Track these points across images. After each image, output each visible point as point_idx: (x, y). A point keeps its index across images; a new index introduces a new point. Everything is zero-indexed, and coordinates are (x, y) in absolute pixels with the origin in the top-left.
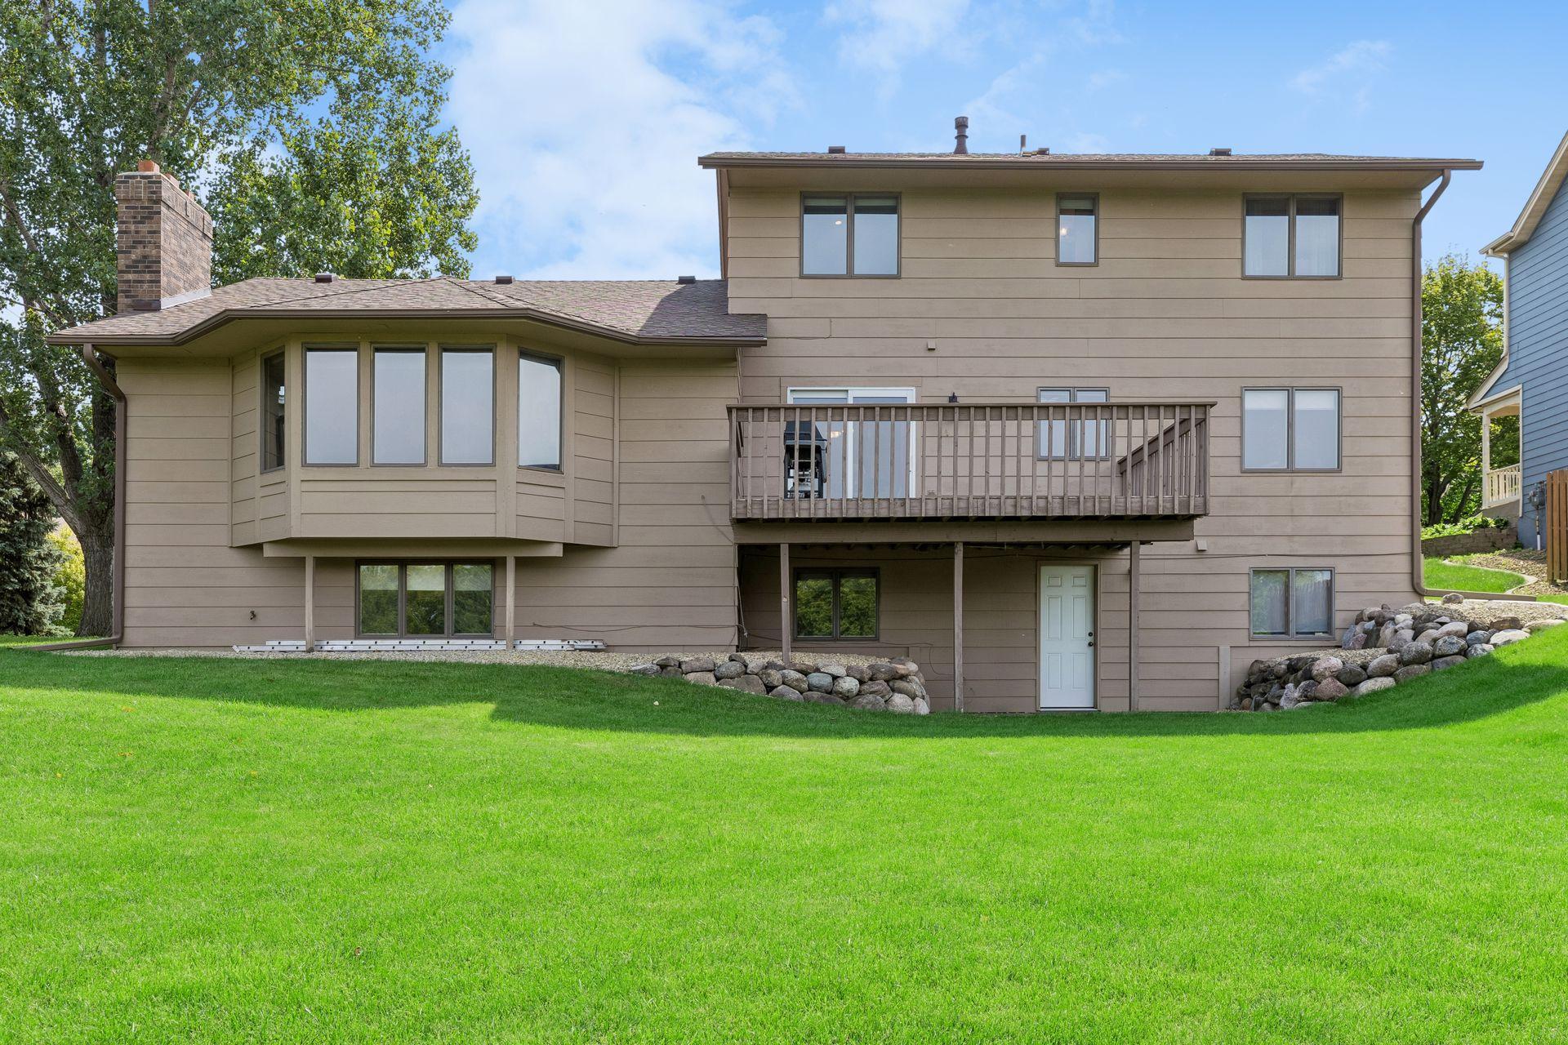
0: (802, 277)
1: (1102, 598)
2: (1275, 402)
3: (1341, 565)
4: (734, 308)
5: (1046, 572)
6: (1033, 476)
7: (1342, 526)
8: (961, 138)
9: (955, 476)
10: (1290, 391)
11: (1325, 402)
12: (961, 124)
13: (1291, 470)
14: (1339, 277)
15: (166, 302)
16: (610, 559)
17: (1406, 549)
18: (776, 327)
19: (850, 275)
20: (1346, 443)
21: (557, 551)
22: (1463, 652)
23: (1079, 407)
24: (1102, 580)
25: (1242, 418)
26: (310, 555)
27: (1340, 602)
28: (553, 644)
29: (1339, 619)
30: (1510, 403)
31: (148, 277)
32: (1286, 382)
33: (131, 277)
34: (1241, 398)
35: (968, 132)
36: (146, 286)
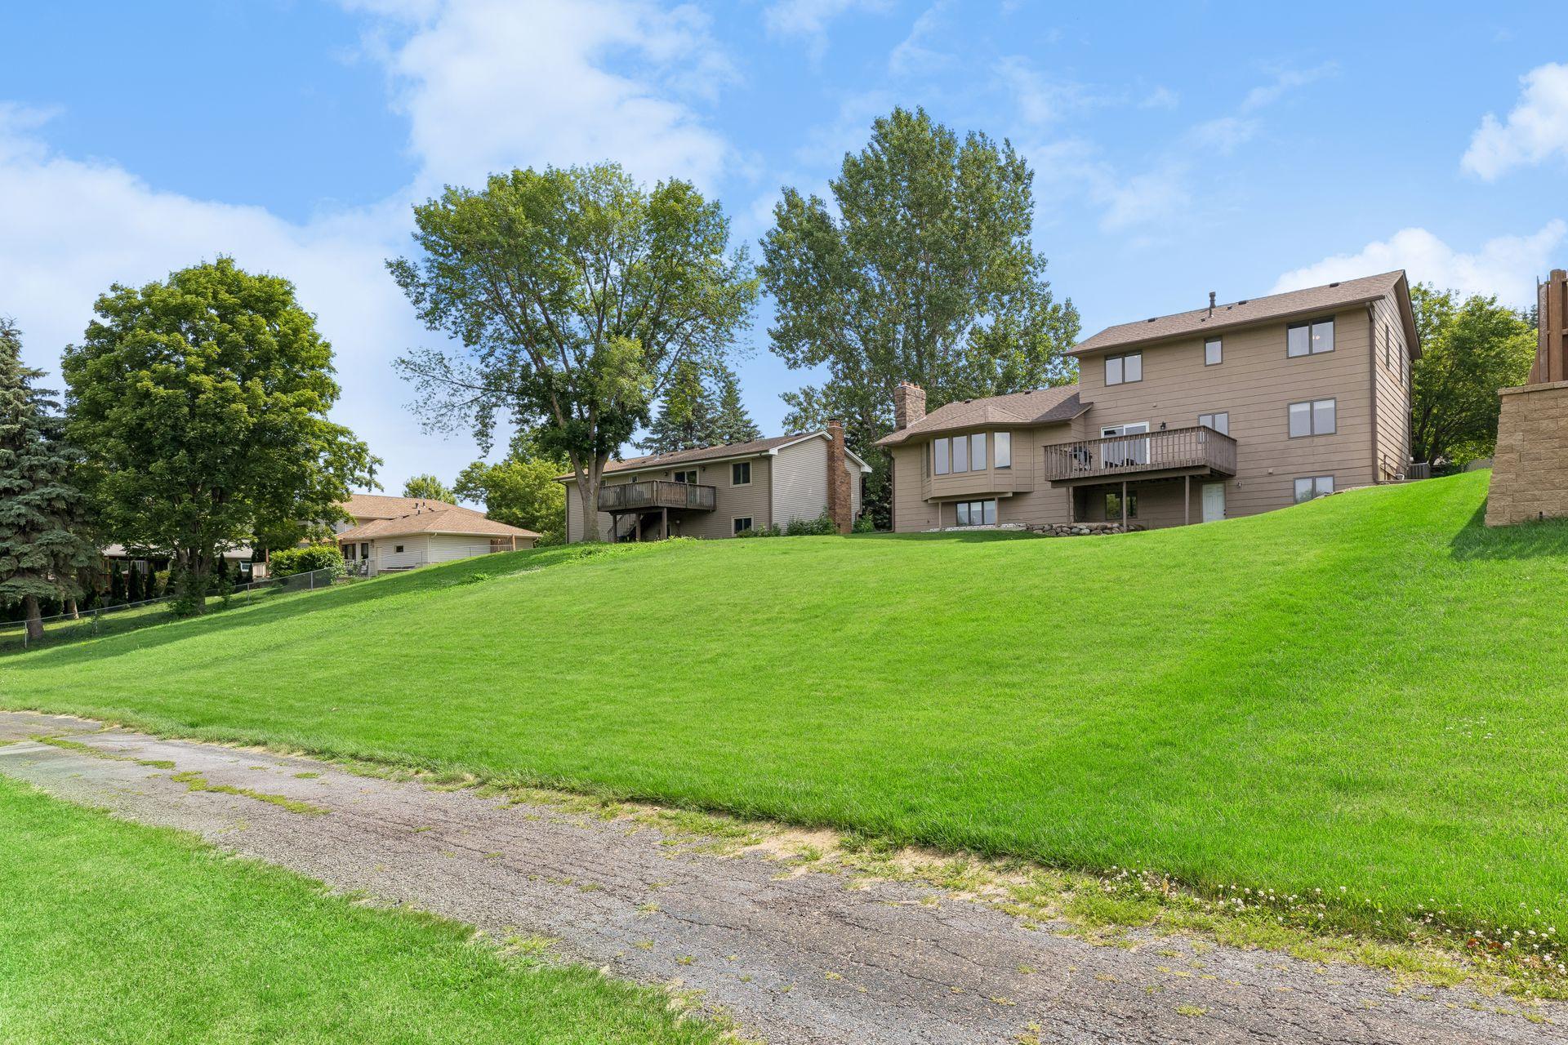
0: (1106, 386)
1: (1228, 496)
2: (1306, 407)
3: (1337, 473)
4: (1082, 401)
5: (1205, 487)
6: (1197, 450)
7: (1339, 457)
8: (1212, 301)
10: (1312, 403)
11: (1328, 405)
12: (1212, 295)
13: (1312, 435)
14: (1335, 351)
15: (909, 426)
16: (1032, 495)
18: (1097, 406)
19: (1124, 382)
20: (1339, 421)
21: (1011, 495)
24: (1228, 489)
25: (1289, 416)
26: (940, 502)
28: (1011, 525)
31: (903, 418)
34: (1288, 409)
36: (902, 421)
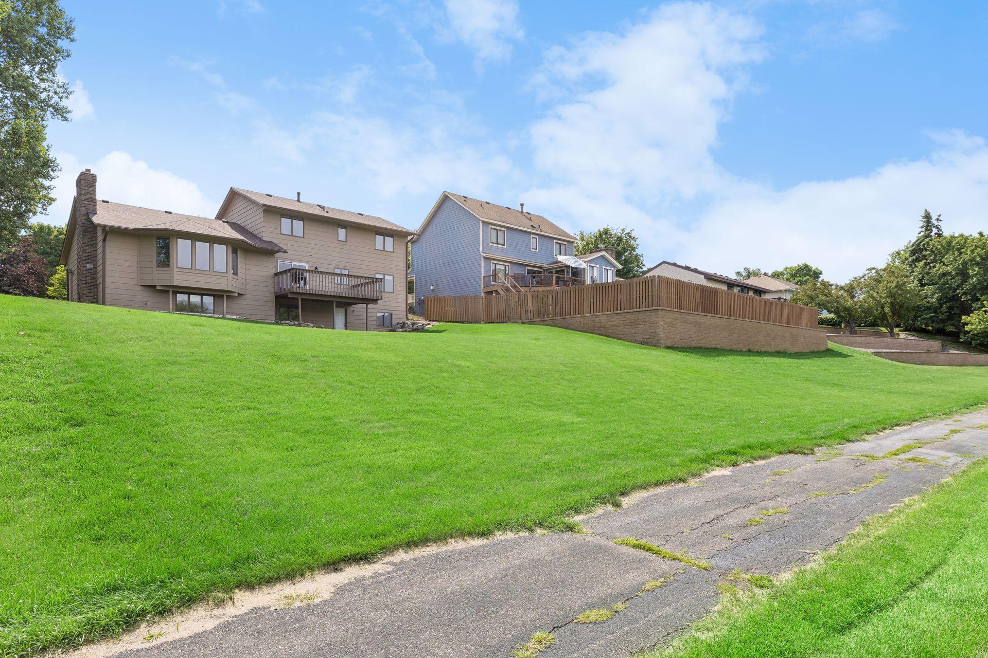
0: (282, 234)
1: (348, 316)
2: (382, 277)
3: (393, 312)
4: (265, 239)
7: (394, 305)
8: (299, 197)
9: (340, 288)
10: (384, 275)
11: (390, 278)
12: (299, 194)
14: (393, 252)
16: (244, 297)
17: (405, 310)
19: (292, 235)
20: (394, 287)
21: (235, 294)
22: (422, 329)
23: (343, 274)
24: (348, 312)
26: (171, 290)
27: (393, 320)
29: (393, 324)
30: (412, 278)
31: (92, 203)
32: (383, 273)
33: (86, 202)
34: (375, 275)
35: (300, 196)
36: (91, 206)
